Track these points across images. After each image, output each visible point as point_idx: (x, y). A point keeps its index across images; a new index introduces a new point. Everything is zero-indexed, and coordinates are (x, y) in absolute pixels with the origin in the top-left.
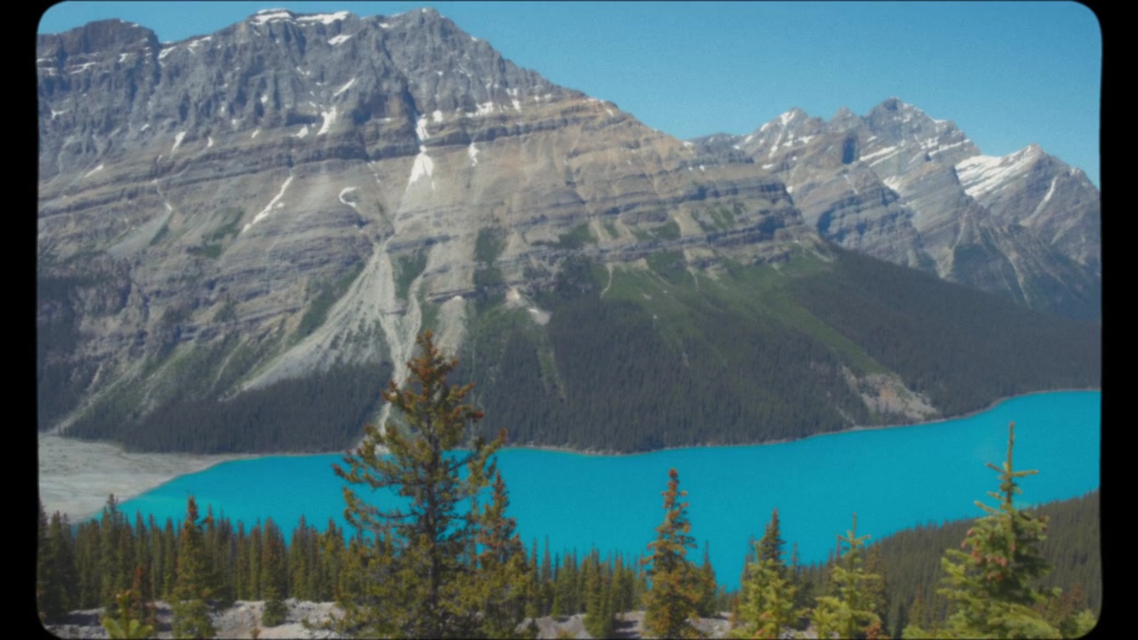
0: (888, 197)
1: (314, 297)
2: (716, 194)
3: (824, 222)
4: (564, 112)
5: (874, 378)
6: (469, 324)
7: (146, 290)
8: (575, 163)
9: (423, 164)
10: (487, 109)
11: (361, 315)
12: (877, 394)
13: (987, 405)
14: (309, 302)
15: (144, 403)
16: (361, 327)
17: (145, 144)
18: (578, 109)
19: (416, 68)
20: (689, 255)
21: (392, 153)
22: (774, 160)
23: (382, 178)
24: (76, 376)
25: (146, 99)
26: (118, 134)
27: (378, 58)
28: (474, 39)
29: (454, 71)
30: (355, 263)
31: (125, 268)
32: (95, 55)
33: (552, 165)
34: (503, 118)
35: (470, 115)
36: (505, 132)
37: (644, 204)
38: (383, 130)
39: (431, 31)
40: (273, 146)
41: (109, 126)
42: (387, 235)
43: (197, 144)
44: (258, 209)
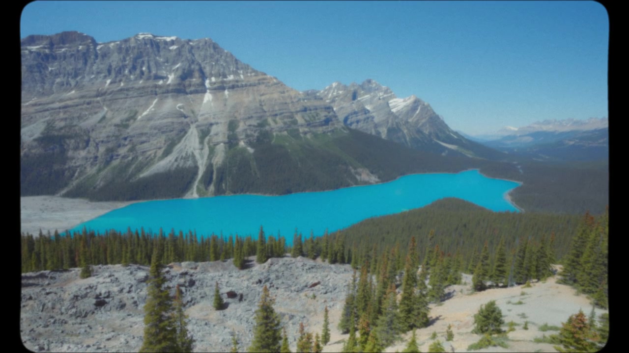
0: (366, 112)
1: (168, 143)
2: (310, 110)
3: (346, 120)
4: (259, 80)
5: (360, 170)
6: (226, 153)
7: (97, 141)
8: (263, 98)
9: (208, 97)
10: (231, 77)
11: (186, 150)
12: (360, 175)
13: (395, 178)
14: (166, 145)
15: (98, 183)
16: (186, 154)
17: (93, 83)
18: (264, 79)
19: (204, 61)
20: (301, 130)
21: (196, 92)
22: (330, 99)
23: (193, 101)
24: (67, 174)
25: (92, 65)
26: (80, 79)
27: (189, 56)
28: (226, 51)
29: (219, 63)
30: (183, 132)
31: (87, 132)
32: (67, 45)
33: (255, 99)
34: (237, 81)
35: (225, 79)
36: (238, 86)
37: (286, 113)
38: (193, 83)
39: (209, 47)
40: (148, 87)
41: (76, 76)
42: (195, 122)
43: (116, 85)
44: (144, 110)
